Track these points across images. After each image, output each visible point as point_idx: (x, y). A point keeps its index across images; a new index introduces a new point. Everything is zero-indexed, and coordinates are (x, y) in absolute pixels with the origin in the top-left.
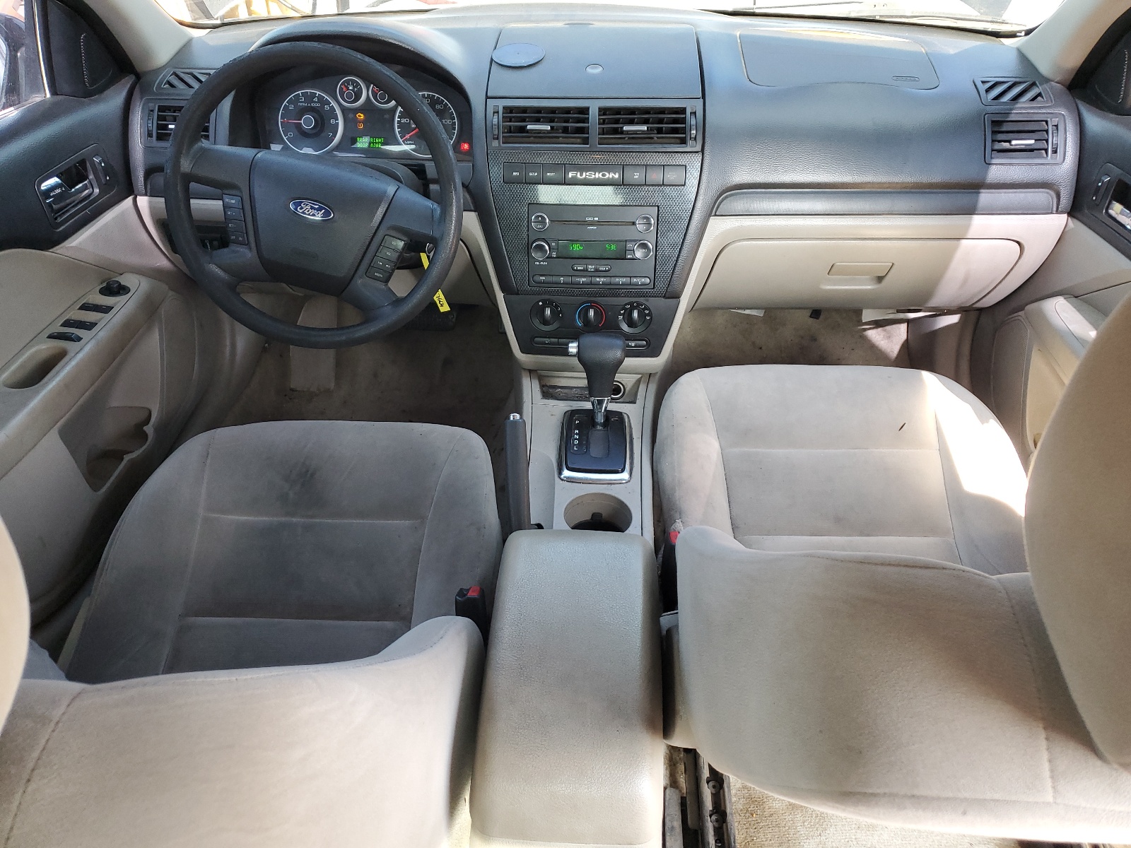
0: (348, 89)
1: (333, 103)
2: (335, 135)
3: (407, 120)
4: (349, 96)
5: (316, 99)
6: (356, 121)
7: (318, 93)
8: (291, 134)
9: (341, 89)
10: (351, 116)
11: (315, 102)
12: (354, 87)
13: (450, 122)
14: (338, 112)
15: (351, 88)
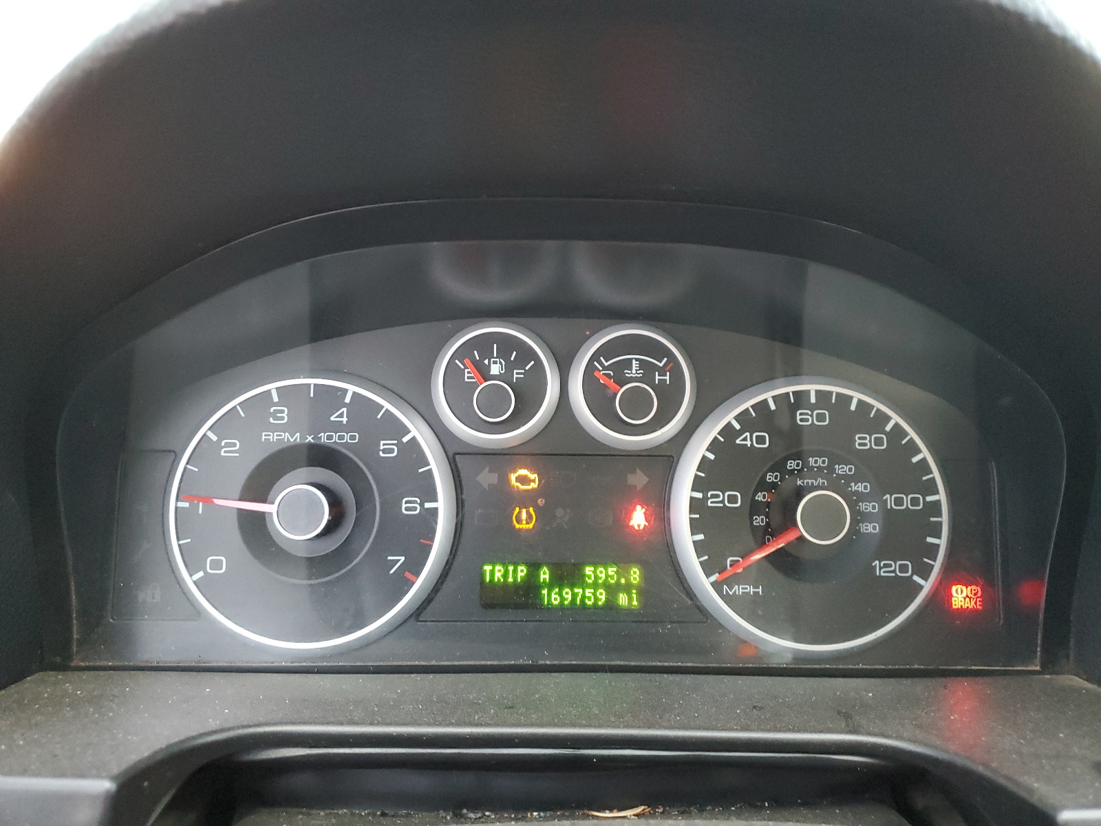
0: (486, 376)
1: (418, 431)
2: (415, 566)
3: (732, 499)
4: (493, 401)
5: (341, 416)
6: (506, 499)
7: (352, 389)
8: (219, 563)
9: (452, 372)
10: (487, 478)
11: (338, 427)
12: (510, 367)
13: (915, 502)
14: (436, 466)
15: (495, 369)
